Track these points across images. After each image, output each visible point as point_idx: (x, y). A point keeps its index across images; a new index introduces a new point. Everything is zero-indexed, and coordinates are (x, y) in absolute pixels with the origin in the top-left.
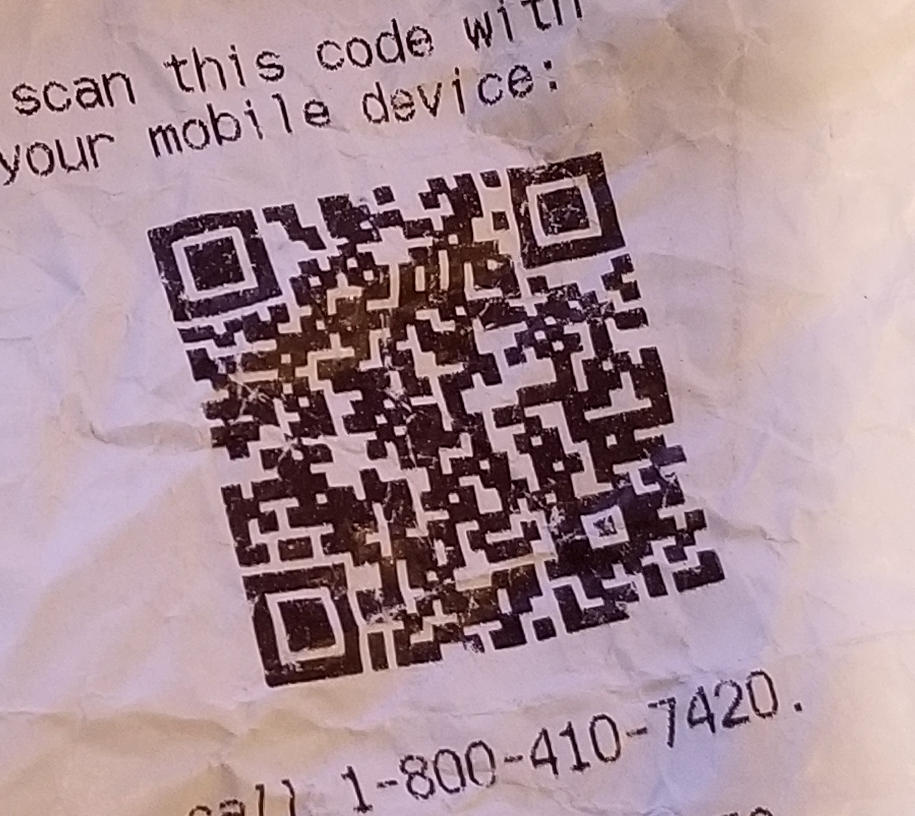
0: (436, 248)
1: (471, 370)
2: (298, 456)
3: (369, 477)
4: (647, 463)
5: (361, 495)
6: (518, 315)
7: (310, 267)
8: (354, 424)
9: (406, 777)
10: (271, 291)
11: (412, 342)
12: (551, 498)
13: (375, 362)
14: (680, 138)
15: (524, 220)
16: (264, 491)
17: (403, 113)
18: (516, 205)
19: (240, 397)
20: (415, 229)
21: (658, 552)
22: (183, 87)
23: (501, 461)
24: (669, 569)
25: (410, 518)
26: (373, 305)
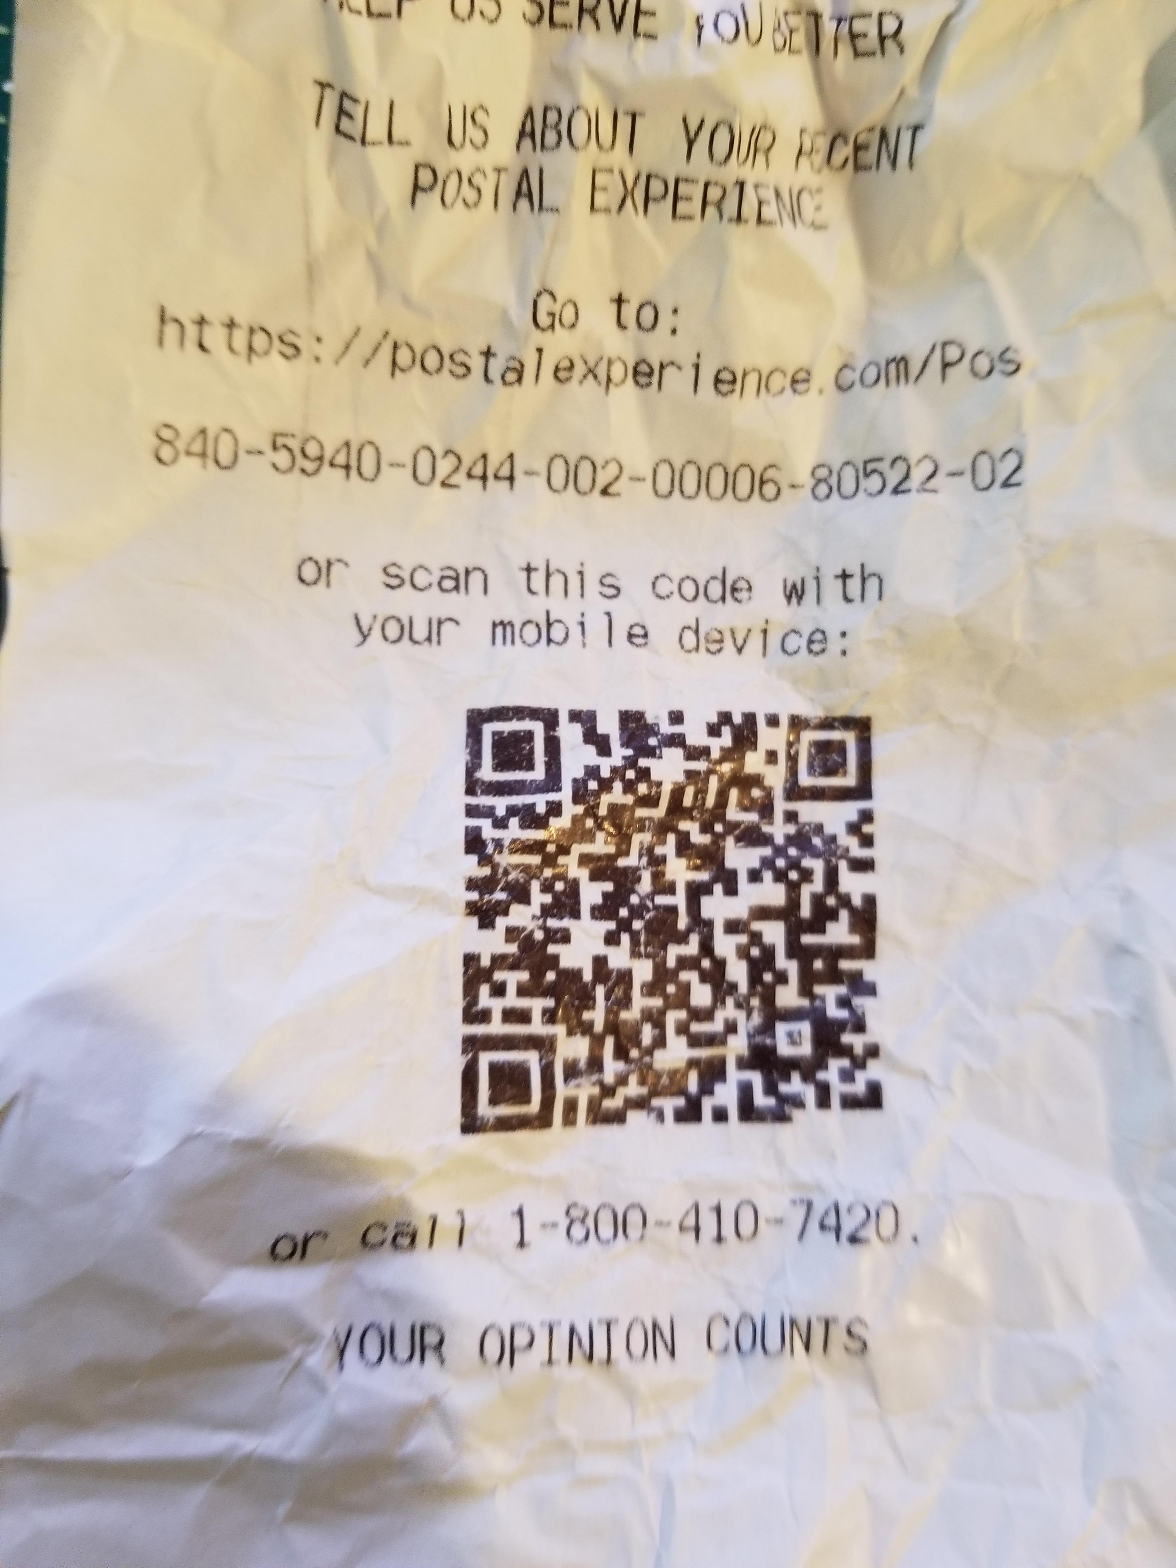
0: (710, 772)
1: (715, 880)
2: (539, 935)
3: (600, 962)
4: (843, 990)
5: (588, 976)
6: (766, 840)
7: (592, 772)
8: (598, 913)
9: (567, 1222)
10: (553, 786)
11: (669, 847)
12: (755, 1002)
13: (631, 861)
14: (942, 718)
15: (793, 760)
16: (499, 961)
17: (714, 647)
18: (790, 745)
19: (500, 876)
20: (694, 753)
21: (832, 1072)
22: (529, 590)
23: (720, 965)
24: (838, 1088)
25: (626, 1002)
26: (641, 813)
